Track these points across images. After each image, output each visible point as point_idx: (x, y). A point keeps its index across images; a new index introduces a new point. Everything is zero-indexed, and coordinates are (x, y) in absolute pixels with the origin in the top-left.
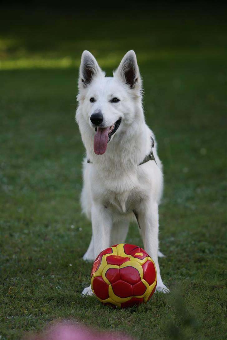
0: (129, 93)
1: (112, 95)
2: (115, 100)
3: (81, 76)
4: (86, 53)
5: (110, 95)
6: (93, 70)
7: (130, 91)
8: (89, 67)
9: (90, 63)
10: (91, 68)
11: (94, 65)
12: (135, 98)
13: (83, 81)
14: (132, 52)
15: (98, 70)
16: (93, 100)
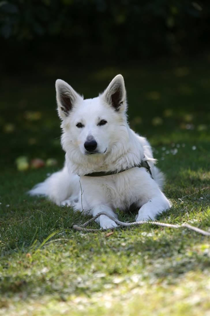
1: (99, 118)
2: (102, 123)
3: (59, 104)
4: (59, 82)
5: (98, 118)
6: (71, 96)
9: (66, 91)
13: (62, 109)
14: (119, 77)
15: (75, 95)
16: (80, 125)
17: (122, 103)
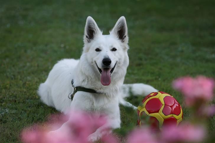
0: (121, 45)
1: (112, 46)
2: (114, 50)
3: (86, 33)
4: (90, 18)
6: (94, 30)
7: (122, 44)
8: (91, 28)
9: (92, 25)
10: (93, 28)
11: (95, 26)
12: (124, 49)
13: (87, 37)
14: (123, 18)
15: (97, 30)
16: (98, 50)
17: (125, 36)
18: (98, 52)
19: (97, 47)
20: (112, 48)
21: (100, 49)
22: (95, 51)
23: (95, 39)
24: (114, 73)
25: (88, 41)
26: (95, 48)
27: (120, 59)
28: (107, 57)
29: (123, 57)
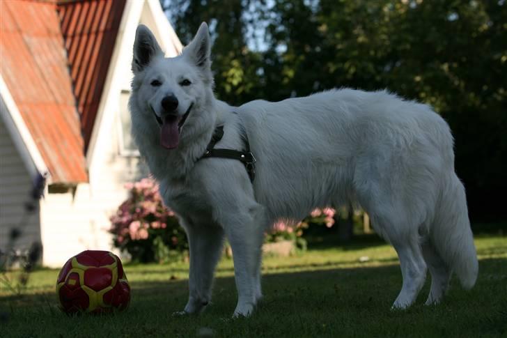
1: (182, 77)
6: (151, 48)
8: (145, 44)
9: (146, 40)
11: (153, 42)
12: (206, 82)
13: (137, 62)
15: (157, 48)
16: (156, 83)
17: (206, 59)
18: (155, 88)
19: (155, 78)
20: (182, 80)
21: (160, 81)
22: (151, 86)
23: (151, 63)
24: (186, 126)
25: (138, 68)
26: (150, 81)
27: (198, 99)
28: (170, 95)
29: (204, 95)
